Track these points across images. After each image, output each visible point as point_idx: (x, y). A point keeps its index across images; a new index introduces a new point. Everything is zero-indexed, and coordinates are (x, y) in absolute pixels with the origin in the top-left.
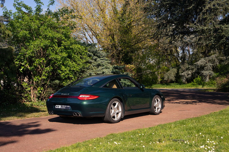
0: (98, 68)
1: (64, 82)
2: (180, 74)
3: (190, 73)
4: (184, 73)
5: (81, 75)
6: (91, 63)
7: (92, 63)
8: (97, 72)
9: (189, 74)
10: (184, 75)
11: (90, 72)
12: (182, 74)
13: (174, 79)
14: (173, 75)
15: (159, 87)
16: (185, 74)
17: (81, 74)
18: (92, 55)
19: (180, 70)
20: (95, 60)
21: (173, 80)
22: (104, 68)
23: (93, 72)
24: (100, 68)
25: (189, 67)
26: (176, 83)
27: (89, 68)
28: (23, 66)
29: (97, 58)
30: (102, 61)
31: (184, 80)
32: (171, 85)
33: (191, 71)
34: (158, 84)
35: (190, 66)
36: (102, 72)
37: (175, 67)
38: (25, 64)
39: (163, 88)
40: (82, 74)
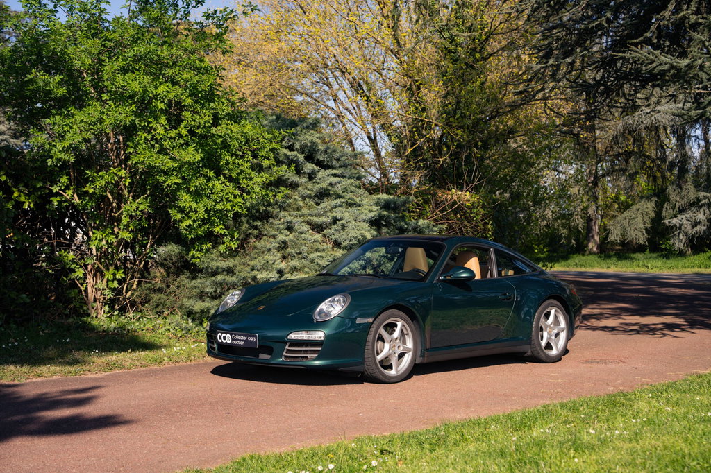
0: (318, 204)
1: (193, 252)
2: (666, 221)
3: (701, 217)
4: (680, 217)
5: (256, 228)
6: (294, 186)
7: (300, 188)
8: (315, 219)
9: (699, 223)
10: (681, 225)
11: (289, 219)
12: (675, 221)
13: (642, 238)
14: (642, 226)
15: (592, 267)
16: (685, 222)
17: (255, 224)
18: (301, 158)
19: (665, 206)
20: (311, 176)
21: (641, 242)
22: (341, 206)
23: (301, 219)
24: (327, 203)
25: (698, 200)
26: (652, 251)
27: (288, 205)
28: (57, 194)
29: (317, 168)
30: (335, 179)
31: (678, 243)
32: (632, 259)
33: (707, 211)
34: (591, 253)
35: (701, 194)
36: (329, 220)
37: (648, 198)
38: (64, 191)
39: (604, 270)
40: (259, 223)
